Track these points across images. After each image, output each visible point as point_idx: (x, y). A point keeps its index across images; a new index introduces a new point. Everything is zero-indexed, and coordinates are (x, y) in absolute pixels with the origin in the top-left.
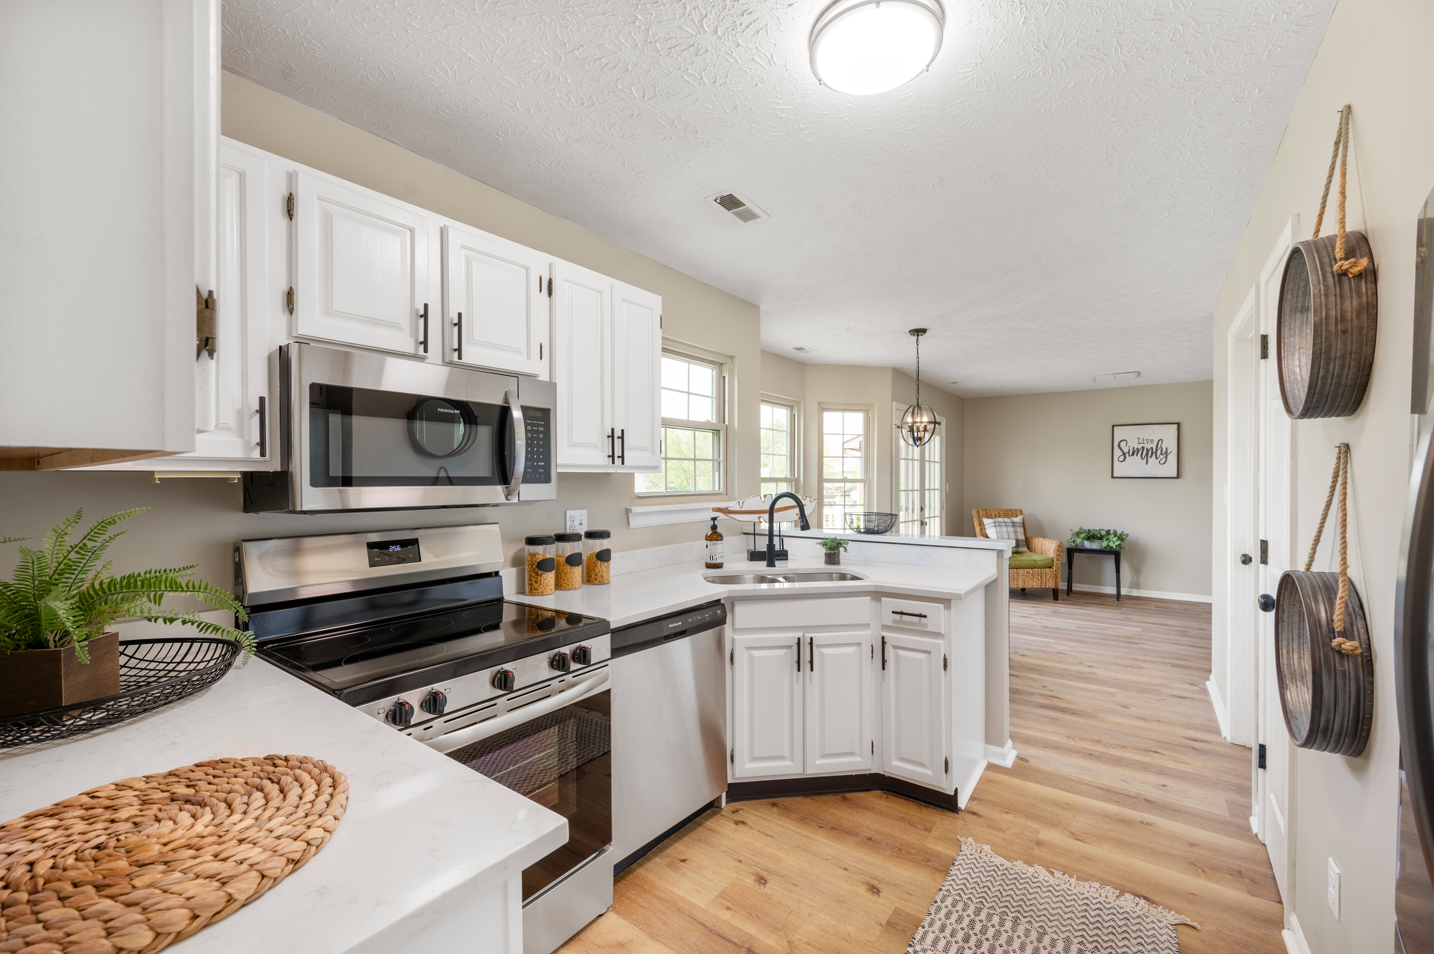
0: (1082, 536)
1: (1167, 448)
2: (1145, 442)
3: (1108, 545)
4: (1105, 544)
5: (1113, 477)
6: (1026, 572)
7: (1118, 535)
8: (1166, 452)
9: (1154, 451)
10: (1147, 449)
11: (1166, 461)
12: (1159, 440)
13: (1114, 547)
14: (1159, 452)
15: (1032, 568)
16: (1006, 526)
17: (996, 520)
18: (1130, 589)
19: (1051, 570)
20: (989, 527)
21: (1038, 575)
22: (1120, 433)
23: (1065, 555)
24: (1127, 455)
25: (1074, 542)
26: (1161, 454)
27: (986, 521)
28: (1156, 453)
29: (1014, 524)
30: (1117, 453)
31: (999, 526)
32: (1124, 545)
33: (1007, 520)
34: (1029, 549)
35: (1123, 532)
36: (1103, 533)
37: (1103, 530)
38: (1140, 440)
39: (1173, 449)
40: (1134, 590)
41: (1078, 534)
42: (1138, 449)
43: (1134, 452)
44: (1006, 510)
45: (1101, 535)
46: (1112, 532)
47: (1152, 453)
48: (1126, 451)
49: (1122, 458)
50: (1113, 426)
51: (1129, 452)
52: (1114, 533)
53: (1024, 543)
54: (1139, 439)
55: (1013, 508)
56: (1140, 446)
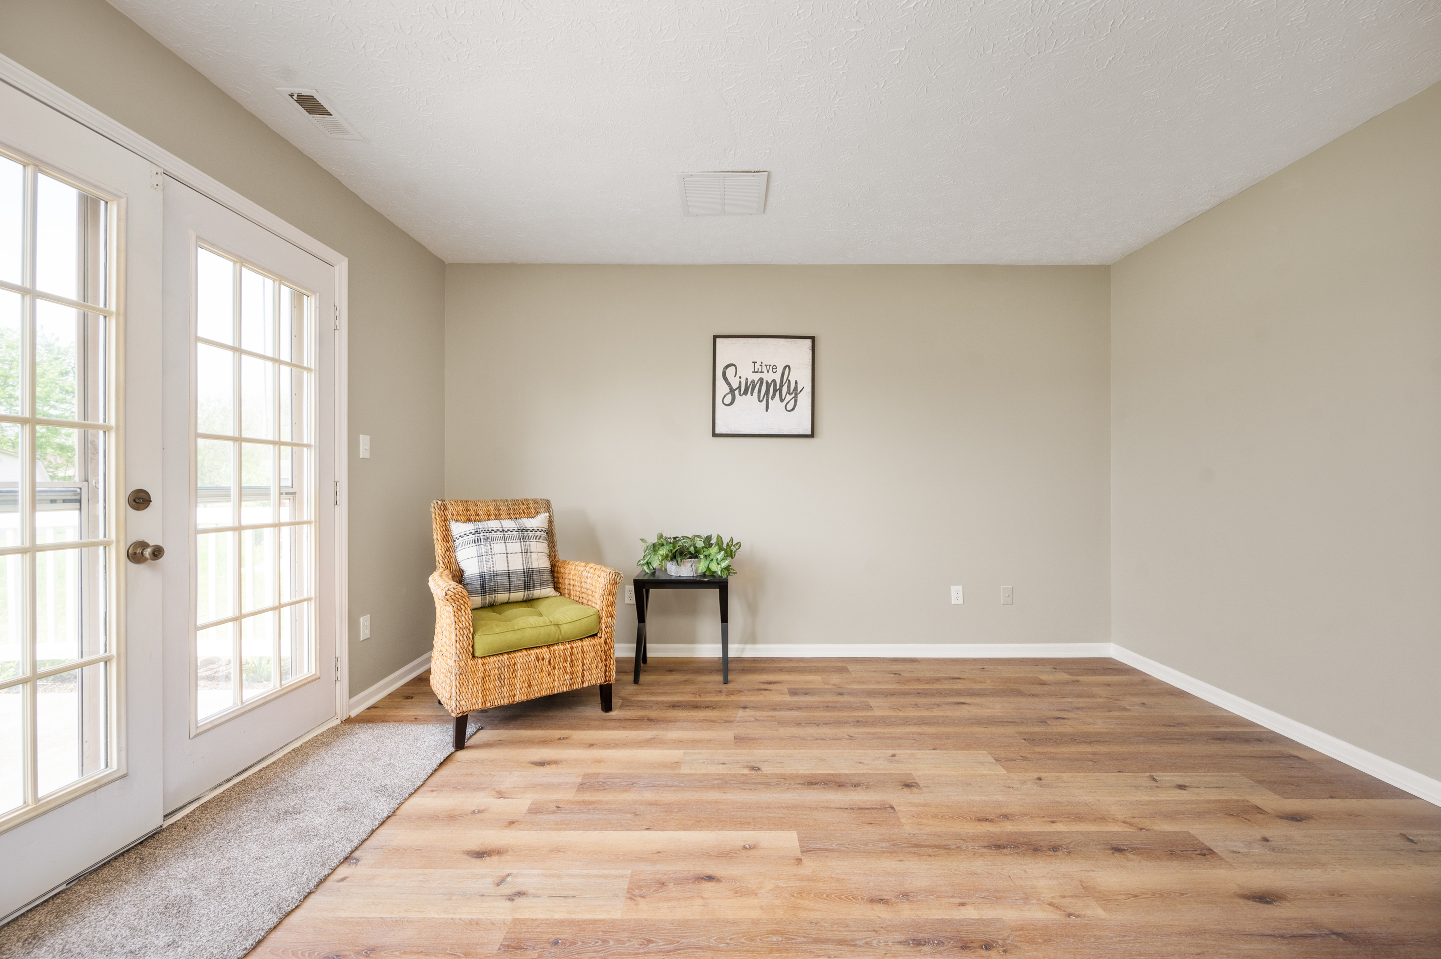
0: (663, 551)
1: (796, 382)
2: (764, 369)
3: (708, 569)
4: (702, 566)
5: (715, 435)
6: (533, 657)
7: (725, 545)
8: (796, 389)
9: (778, 387)
10: (767, 382)
11: (795, 406)
12: (785, 368)
13: (719, 573)
14: (785, 389)
15: (548, 646)
16: (505, 538)
17: (481, 525)
18: (742, 646)
19: (595, 641)
20: (463, 544)
21: (566, 661)
22: (727, 351)
23: (629, 596)
24: (737, 392)
25: (648, 563)
26: (789, 392)
27: (458, 528)
28: (780, 390)
29: (523, 534)
30: (722, 388)
31: (487, 539)
32: (734, 562)
33: (508, 524)
34: (557, 588)
35: (732, 540)
36: (700, 544)
37: (699, 536)
38: (757, 366)
39: (805, 383)
40: (749, 646)
41: (655, 548)
42: (753, 381)
43: (748, 388)
44: (516, 502)
45: (695, 547)
46: (713, 541)
47: (775, 391)
48: (735, 385)
49: (728, 399)
50: (715, 337)
51: (740, 387)
52: (717, 544)
53: (547, 576)
54: (754, 363)
55: (531, 496)
56: (756, 377)
